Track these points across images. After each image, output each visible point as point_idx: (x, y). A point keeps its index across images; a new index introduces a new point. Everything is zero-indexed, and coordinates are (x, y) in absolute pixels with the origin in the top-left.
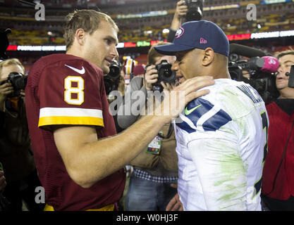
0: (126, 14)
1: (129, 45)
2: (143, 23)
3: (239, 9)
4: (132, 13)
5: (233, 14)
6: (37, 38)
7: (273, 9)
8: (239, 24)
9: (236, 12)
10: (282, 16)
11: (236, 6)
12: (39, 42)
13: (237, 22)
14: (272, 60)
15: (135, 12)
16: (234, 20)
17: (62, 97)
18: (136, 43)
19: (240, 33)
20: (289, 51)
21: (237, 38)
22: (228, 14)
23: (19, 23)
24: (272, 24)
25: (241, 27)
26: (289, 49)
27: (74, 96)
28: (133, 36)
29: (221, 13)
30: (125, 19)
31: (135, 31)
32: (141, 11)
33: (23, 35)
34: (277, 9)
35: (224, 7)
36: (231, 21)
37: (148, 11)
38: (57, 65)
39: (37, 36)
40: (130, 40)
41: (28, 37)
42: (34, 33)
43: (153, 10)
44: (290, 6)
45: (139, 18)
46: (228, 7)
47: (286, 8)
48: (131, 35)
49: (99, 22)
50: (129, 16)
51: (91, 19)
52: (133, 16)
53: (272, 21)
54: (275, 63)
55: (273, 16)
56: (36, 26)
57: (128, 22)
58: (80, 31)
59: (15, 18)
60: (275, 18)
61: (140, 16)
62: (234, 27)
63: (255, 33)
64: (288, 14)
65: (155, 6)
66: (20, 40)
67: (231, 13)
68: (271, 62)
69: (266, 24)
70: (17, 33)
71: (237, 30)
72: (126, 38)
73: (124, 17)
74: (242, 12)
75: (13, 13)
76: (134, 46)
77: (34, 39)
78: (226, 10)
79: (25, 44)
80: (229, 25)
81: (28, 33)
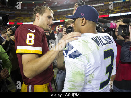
0: (61, 9)
1: (62, 21)
2: (67, 12)
3: (104, 5)
4: (63, 9)
5: (102, 7)
6: (29, 20)
7: (117, 5)
8: (104, 11)
9: (103, 7)
10: (121, 7)
11: (103, 4)
12: (30, 21)
13: (103, 10)
14: (114, 24)
15: (64, 9)
16: (102, 10)
17: (25, 42)
18: (64, 20)
19: (104, 15)
20: (120, 20)
21: (103, 17)
22: (100, 8)
23: (23, 14)
24: (118, 10)
25: (105, 12)
26: (120, 19)
27: (30, 41)
28: (64, 17)
29: (97, 7)
30: (60, 11)
31: (64, 16)
32: (66, 8)
33: (24, 19)
34: (120, 5)
35: (98, 5)
36: (101, 10)
37: (69, 8)
38: (24, 29)
39: (29, 19)
40: (62, 19)
41: (26, 20)
42: (28, 18)
43: (71, 7)
44: (125, 3)
45: (65, 11)
46: (100, 5)
47: (123, 4)
48: (63, 17)
49: (45, 10)
50: (62, 10)
51: (42, 9)
52: (63, 10)
53: (117, 9)
54: (115, 25)
55: (118, 7)
56: (29, 16)
57: (61, 13)
58: (38, 14)
59: (21, 13)
60: (119, 8)
61: (66, 10)
62: (102, 13)
63: (110, 14)
64: (124, 6)
65: (71, 6)
66: (23, 21)
67: (101, 7)
68: (113, 25)
69: (115, 11)
70: (22, 18)
71: (103, 13)
72: (61, 18)
73: (60, 10)
74: (105, 6)
75: (21, 11)
76: (64, 21)
77: (28, 20)
78: (99, 6)
79: (25, 22)
80: (100, 12)
81: (26, 18)
